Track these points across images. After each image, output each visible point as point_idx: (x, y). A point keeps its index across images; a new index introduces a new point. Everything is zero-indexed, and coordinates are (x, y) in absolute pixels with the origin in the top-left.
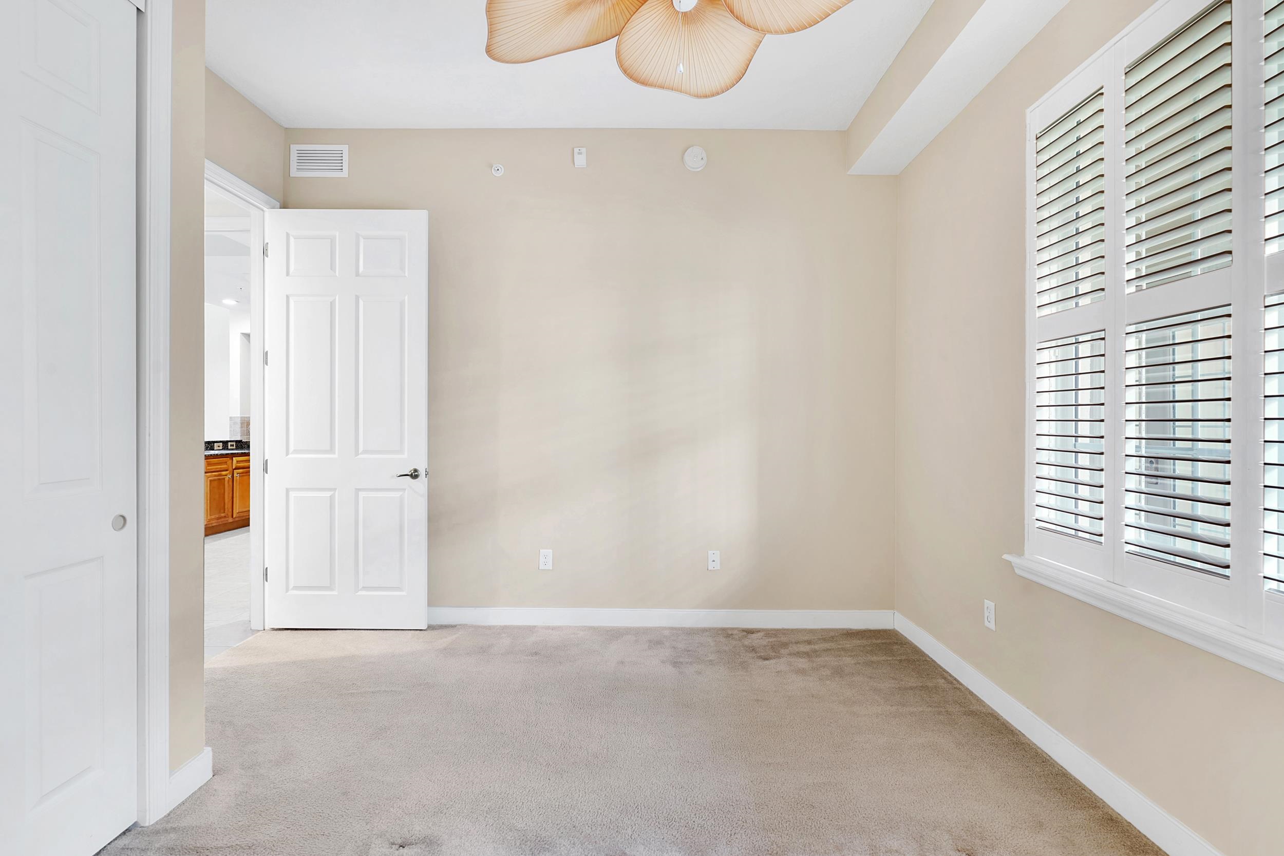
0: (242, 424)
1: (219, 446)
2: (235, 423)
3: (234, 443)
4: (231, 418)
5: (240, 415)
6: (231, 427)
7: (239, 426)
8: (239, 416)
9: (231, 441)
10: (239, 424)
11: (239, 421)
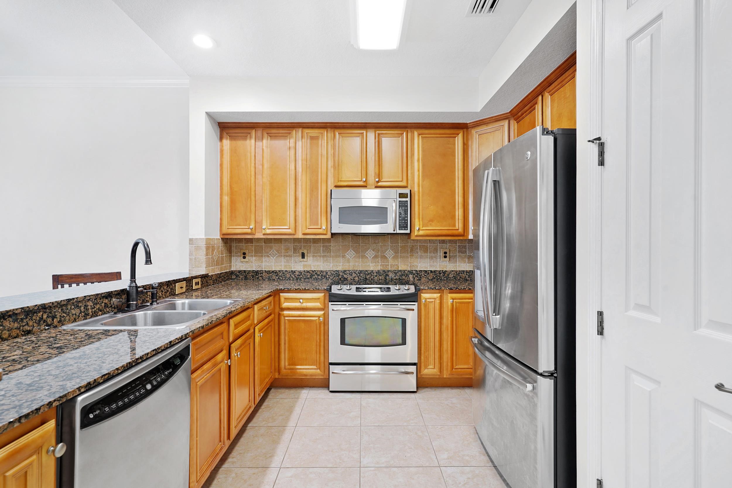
0: (207, 248)
1: (181, 288)
2: (198, 248)
3: (199, 280)
4: (191, 240)
5: (205, 236)
6: (191, 254)
7: (203, 252)
8: (203, 237)
9: (196, 277)
10: (205, 250)
11: (203, 245)
